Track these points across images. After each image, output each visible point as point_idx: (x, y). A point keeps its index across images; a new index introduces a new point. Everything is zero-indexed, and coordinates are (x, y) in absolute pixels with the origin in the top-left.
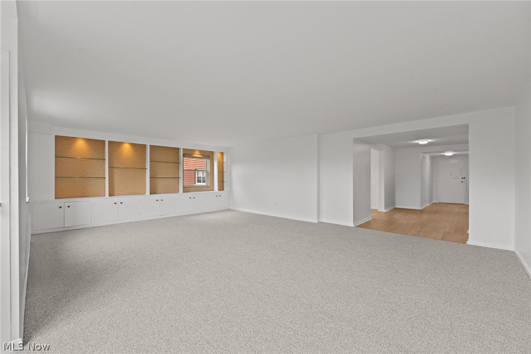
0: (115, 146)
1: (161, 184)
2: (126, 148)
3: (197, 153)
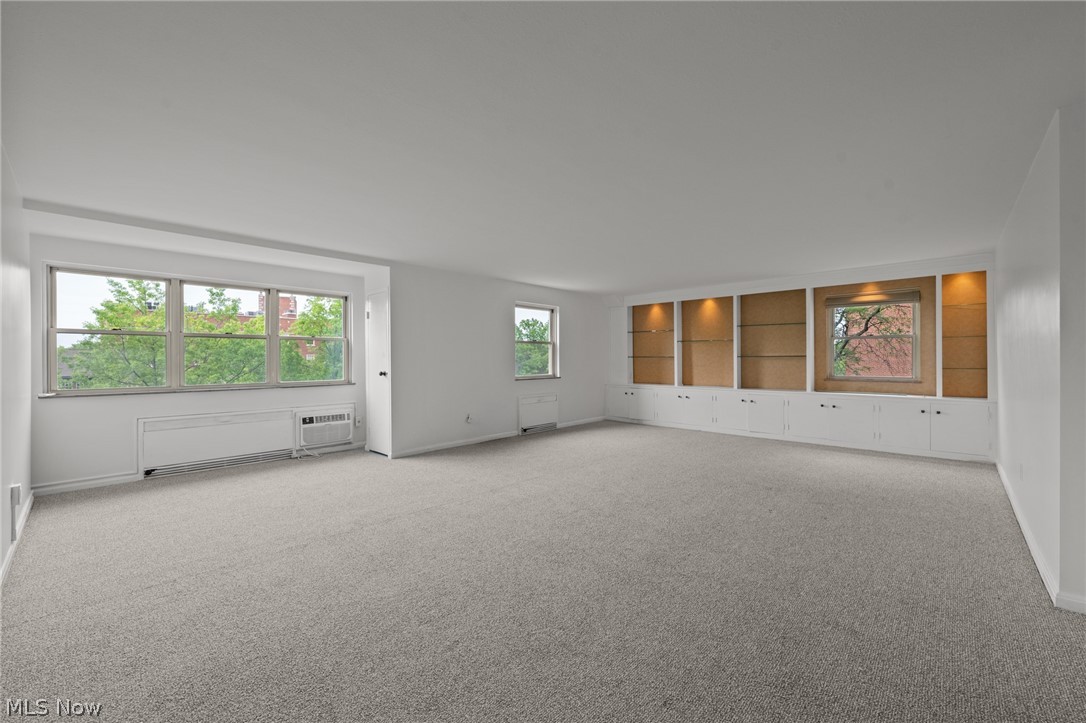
0: (690, 307)
1: (768, 368)
2: (710, 307)
3: (870, 289)
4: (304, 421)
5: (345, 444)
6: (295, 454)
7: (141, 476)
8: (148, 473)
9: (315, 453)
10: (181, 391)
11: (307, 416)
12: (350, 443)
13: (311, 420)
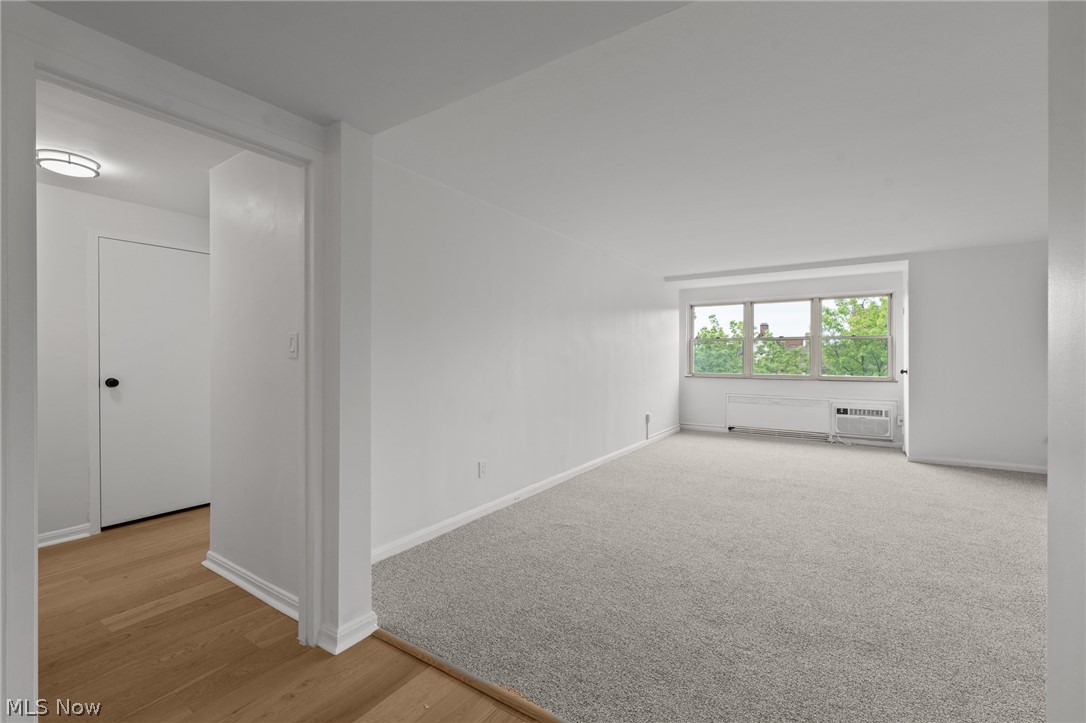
4: (839, 411)
5: (885, 440)
6: (831, 439)
7: (727, 430)
8: (730, 429)
9: (849, 441)
10: (751, 378)
11: (842, 407)
12: (891, 441)
13: (845, 411)
